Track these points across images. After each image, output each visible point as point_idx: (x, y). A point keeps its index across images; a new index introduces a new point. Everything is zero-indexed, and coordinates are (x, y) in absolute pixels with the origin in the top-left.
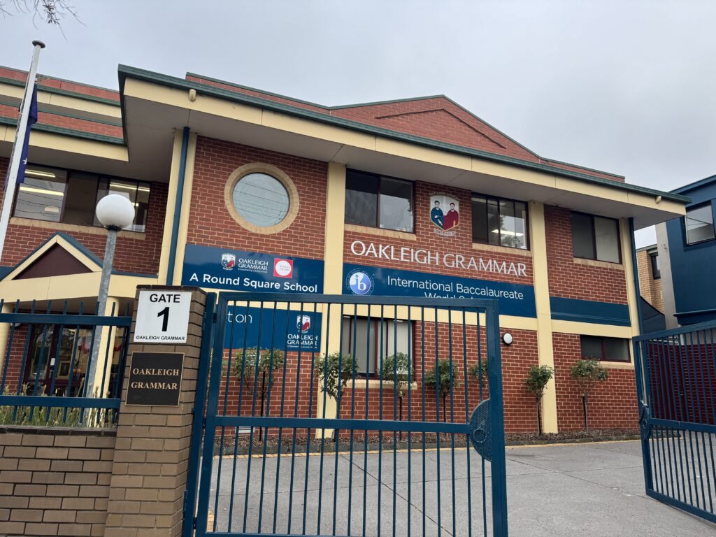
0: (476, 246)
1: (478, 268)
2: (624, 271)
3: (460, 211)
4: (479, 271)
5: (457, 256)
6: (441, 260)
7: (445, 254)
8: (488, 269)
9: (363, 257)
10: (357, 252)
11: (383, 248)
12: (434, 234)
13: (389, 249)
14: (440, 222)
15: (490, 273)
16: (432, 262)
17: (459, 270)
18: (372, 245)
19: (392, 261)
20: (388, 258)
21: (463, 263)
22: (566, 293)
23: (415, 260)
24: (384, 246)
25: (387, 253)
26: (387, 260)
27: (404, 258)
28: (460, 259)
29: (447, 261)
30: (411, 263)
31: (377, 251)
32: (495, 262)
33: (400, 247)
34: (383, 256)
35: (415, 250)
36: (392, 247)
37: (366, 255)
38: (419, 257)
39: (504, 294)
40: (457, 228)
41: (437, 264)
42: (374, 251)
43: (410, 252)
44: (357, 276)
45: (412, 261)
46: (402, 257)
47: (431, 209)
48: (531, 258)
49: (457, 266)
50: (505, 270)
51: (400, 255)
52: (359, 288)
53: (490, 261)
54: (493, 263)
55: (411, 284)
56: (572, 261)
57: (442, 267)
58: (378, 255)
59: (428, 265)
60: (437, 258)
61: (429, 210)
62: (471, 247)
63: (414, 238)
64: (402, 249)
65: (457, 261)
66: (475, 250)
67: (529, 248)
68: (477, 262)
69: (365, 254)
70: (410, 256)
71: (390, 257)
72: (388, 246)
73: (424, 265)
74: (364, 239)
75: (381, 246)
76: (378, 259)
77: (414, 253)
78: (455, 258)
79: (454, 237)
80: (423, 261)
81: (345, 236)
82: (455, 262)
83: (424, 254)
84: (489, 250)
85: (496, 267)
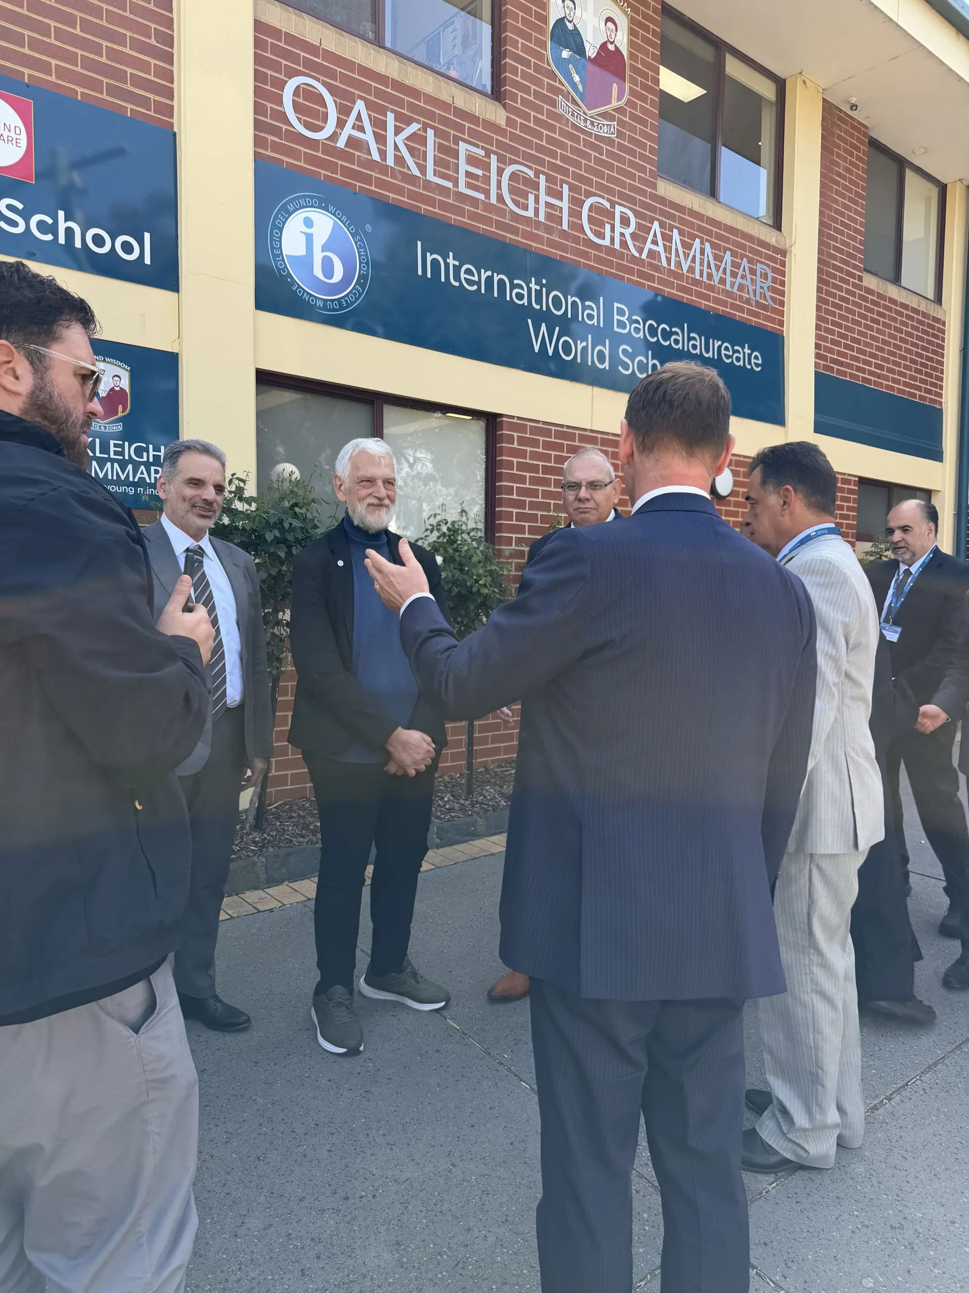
0: (667, 189)
1: (669, 260)
2: (944, 324)
4: (671, 273)
5: (618, 209)
6: (575, 214)
7: (589, 194)
8: (691, 269)
9: (329, 147)
10: (308, 126)
11: (398, 131)
12: (558, 117)
13: (418, 139)
14: (577, 78)
15: (695, 282)
16: (549, 216)
17: (621, 256)
18: (360, 106)
19: (428, 185)
20: (416, 172)
21: (633, 236)
23: (500, 198)
24: (403, 121)
25: (411, 150)
26: (412, 179)
27: (469, 186)
28: (625, 222)
29: (591, 220)
30: (488, 207)
31: (381, 139)
32: (707, 245)
33: (457, 140)
34: (400, 160)
35: (501, 159)
36: (430, 133)
37: (341, 143)
38: (513, 191)
39: (723, 352)
40: (619, 110)
41: (565, 226)
42: (368, 136)
43: (487, 167)
44: (308, 222)
45: (493, 200)
46: (462, 179)
47: (552, 23)
48: (784, 253)
49: (617, 246)
50: (729, 279)
51: (457, 171)
52: (318, 272)
53: (697, 243)
54: (702, 252)
55: (489, 280)
56: (860, 279)
57: (576, 240)
58: (383, 154)
59: (538, 224)
60: (565, 204)
61: (545, 19)
62: (654, 186)
63: (496, 114)
64: (463, 147)
65: (618, 229)
66: (662, 200)
67: (777, 224)
68: (667, 238)
69: (334, 137)
70: (487, 179)
71: (422, 169)
72: (414, 127)
73: (527, 220)
74: (331, 74)
75: (390, 118)
76: (383, 168)
77: (500, 172)
78: (611, 216)
79: (610, 142)
80: (526, 208)
81: (258, 44)
82: (613, 230)
83: (528, 182)
84: (696, 208)
85: (709, 267)
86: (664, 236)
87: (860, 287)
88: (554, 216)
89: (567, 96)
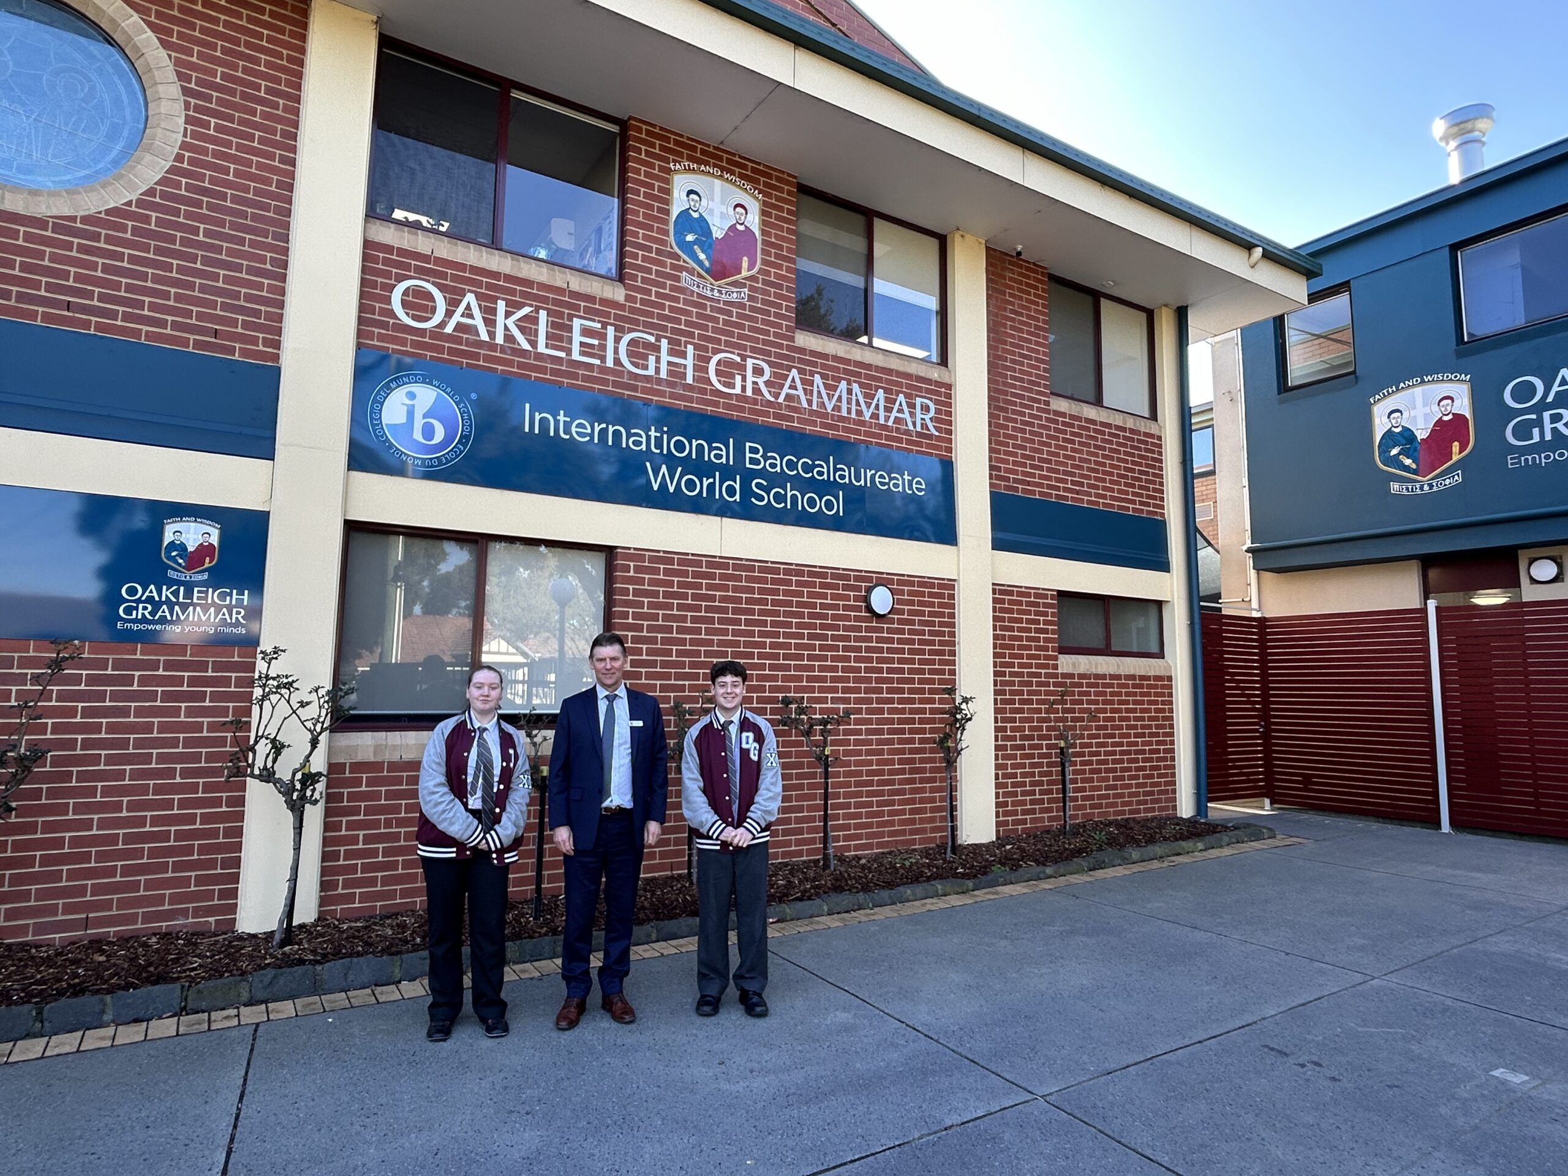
0: (805, 340)
1: (810, 402)
2: (1160, 438)
3: (764, 233)
4: (812, 412)
5: (750, 362)
6: (701, 368)
7: (716, 351)
8: (837, 408)
9: (437, 333)
10: (415, 318)
11: (508, 315)
12: (682, 290)
13: (533, 319)
14: (702, 256)
15: (842, 419)
16: (670, 373)
17: (755, 402)
18: (470, 298)
19: (540, 356)
20: (526, 346)
21: (767, 383)
22: (1028, 483)
23: (617, 361)
24: (513, 306)
25: (522, 330)
26: (523, 353)
27: (583, 353)
28: (757, 371)
29: (718, 373)
30: (603, 369)
31: (490, 323)
32: (856, 387)
33: (571, 317)
34: (509, 338)
35: (618, 329)
36: (543, 314)
37: (449, 329)
38: (630, 354)
39: (877, 480)
40: (752, 278)
41: (689, 380)
42: (478, 321)
43: (603, 336)
44: (412, 396)
45: (610, 363)
46: (576, 348)
47: (675, 213)
48: (949, 387)
49: (749, 392)
50: (882, 413)
51: (570, 340)
52: (418, 436)
53: (843, 385)
54: (850, 392)
55: (603, 433)
56: (1047, 403)
57: (703, 391)
58: (492, 335)
59: (659, 381)
60: (689, 362)
61: (667, 212)
62: (792, 339)
63: (618, 293)
64: (577, 323)
65: (750, 378)
66: (802, 350)
67: (944, 361)
68: (808, 383)
69: (443, 324)
70: (603, 347)
71: (534, 344)
72: (526, 310)
73: (647, 378)
74: (443, 275)
75: (501, 306)
76: (492, 346)
77: (617, 340)
78: (742, 368)
79: (742, 306)
80: (646, 368)
81: (366, 257)
82: (744, 379)
83: (648, 345)
84: (841, 354)
85: (858, 403)
86: (803, 381)
87: (1048, 411)
88: (676, 372)
89: (691, 272)
